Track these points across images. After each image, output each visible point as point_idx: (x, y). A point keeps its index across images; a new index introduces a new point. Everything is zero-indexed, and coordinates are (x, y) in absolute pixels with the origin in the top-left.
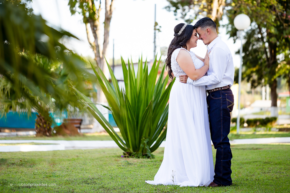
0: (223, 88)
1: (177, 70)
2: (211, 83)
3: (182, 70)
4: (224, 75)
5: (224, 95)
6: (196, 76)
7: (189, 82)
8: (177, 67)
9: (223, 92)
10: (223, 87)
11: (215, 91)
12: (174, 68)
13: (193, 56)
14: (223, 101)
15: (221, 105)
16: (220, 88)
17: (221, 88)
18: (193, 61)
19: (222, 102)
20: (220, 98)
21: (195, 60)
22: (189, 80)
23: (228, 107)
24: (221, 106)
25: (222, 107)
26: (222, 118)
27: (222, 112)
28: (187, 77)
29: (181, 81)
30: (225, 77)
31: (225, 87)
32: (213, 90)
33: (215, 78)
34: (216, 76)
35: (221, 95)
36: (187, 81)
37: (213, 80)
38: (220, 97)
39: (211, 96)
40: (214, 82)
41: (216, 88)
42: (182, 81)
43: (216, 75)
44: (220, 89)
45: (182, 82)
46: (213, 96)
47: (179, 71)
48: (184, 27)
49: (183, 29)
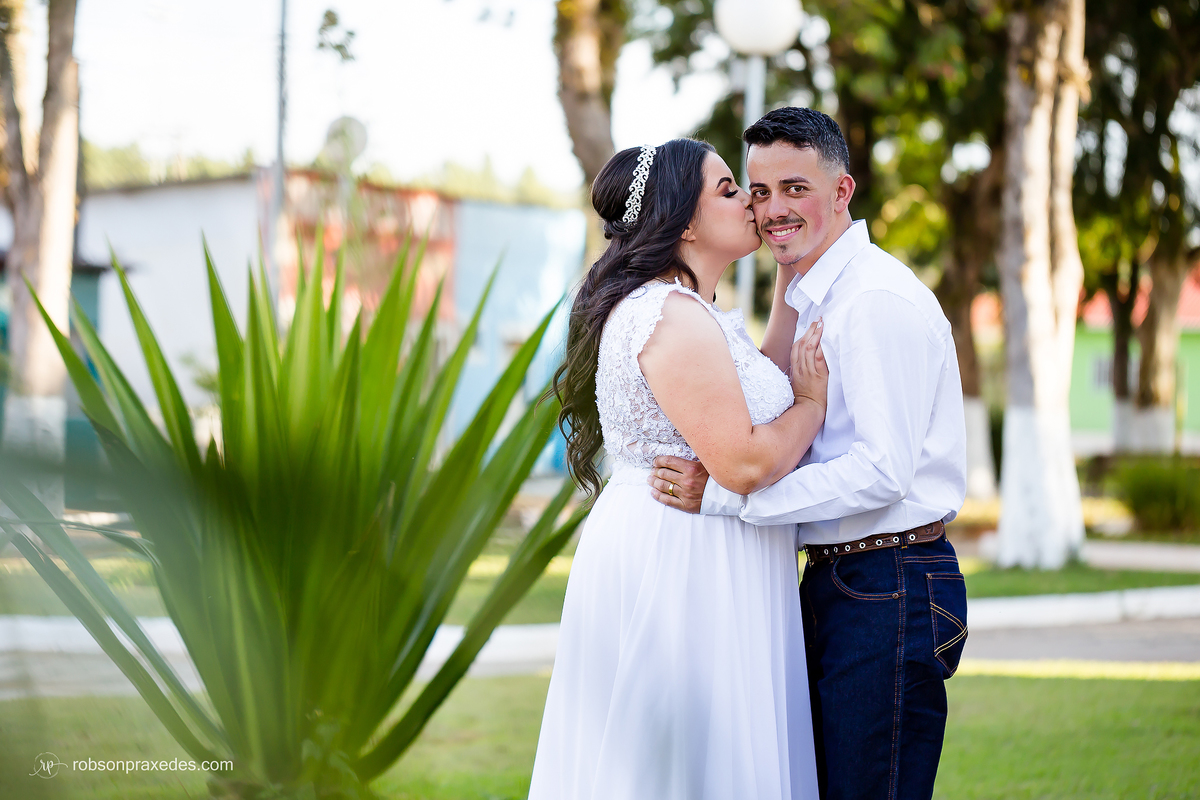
0: (912, 538)
1: (632, 418)
2: (855, 503)
3: (663, 425)
4: (924, 453)
5: (915, 575)
6: (753, 472)
7: (714, 504)
8: (638, 401)
9: (910, 559)
10: (914, 531)
11: (863, 553)
12: (618, 402)
13: (734, 340)
14: (912, 616)
15: (901, 638)
16: (898, 534)
17: (903, 535)
18: (740, 373)
19: (902, 620)
20: (896, 595)
21: (747, 365)
22: (715, 494)
23: (938, 651)
24: (896, 645)
25: (901, 651)
26: (897, 719)
27: (900, 681)
28: (701, 472)
29: (664, 497)
30: (925, 462)
31: (923, 531)
32: (854, 544)
33: (879, 477)
34: (881, 467)
35: (902, 580)
36: (700, 496)
37: (865, 486)
38: (895, 589)
39: (837, 579)
40: (874, 498)
41: (872, 539)
42: (674, 499)
43: (884, 458)
44: (896, 540)
45: (669, 504)
46: (847, 580)
47: (645, 427)
48: (643, 169)
49: (644, 182)
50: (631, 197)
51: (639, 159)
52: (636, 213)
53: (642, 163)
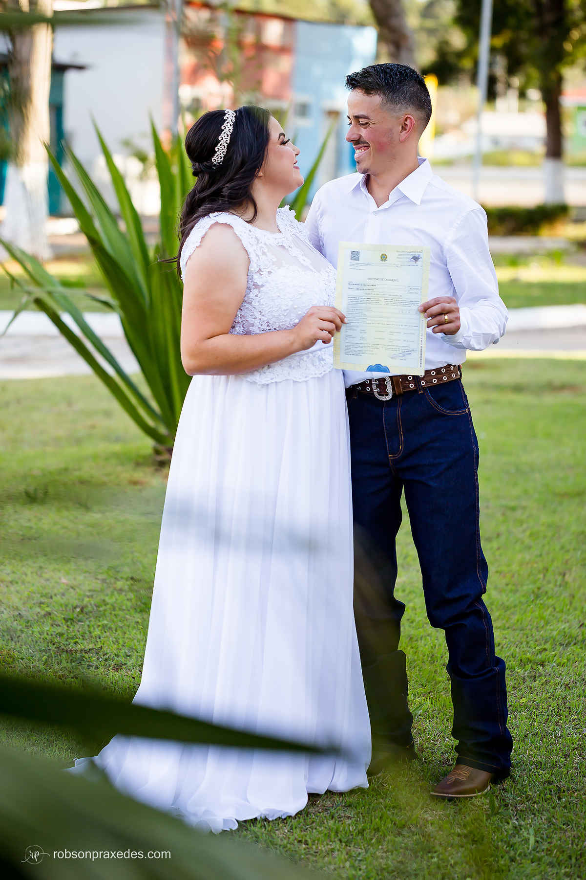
48: (228, 124)
49: (229, 133)
50: (219, 144)
51: (225, 118)
52: (222, 156)
53: (228, 121)
